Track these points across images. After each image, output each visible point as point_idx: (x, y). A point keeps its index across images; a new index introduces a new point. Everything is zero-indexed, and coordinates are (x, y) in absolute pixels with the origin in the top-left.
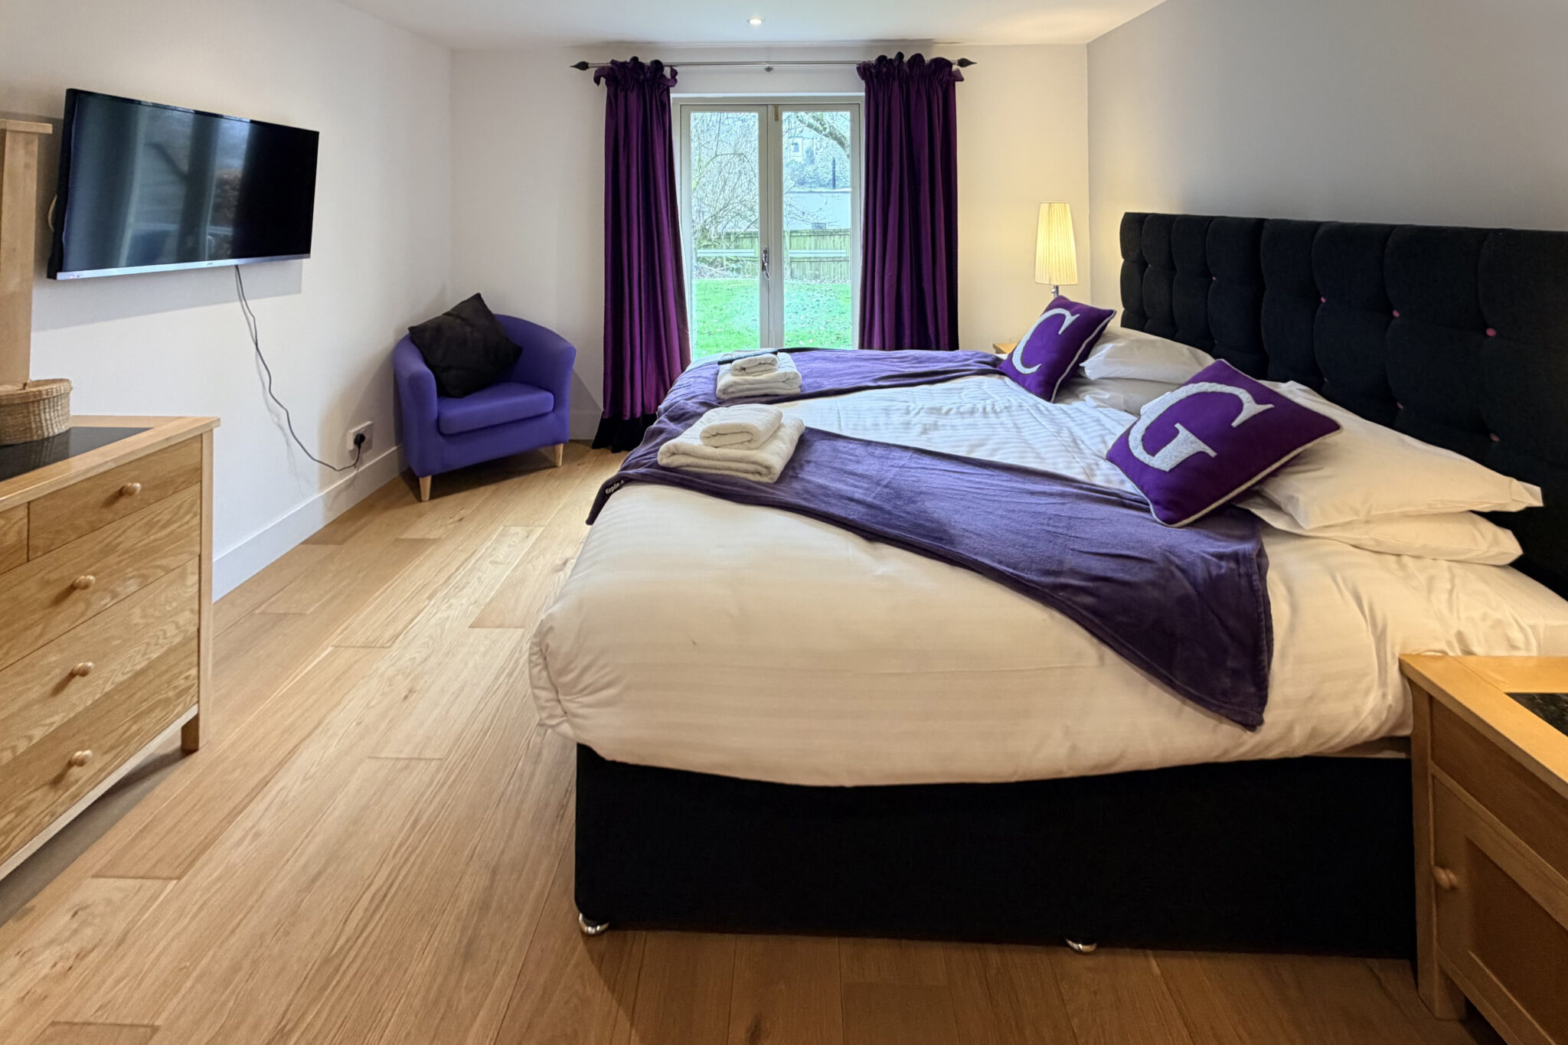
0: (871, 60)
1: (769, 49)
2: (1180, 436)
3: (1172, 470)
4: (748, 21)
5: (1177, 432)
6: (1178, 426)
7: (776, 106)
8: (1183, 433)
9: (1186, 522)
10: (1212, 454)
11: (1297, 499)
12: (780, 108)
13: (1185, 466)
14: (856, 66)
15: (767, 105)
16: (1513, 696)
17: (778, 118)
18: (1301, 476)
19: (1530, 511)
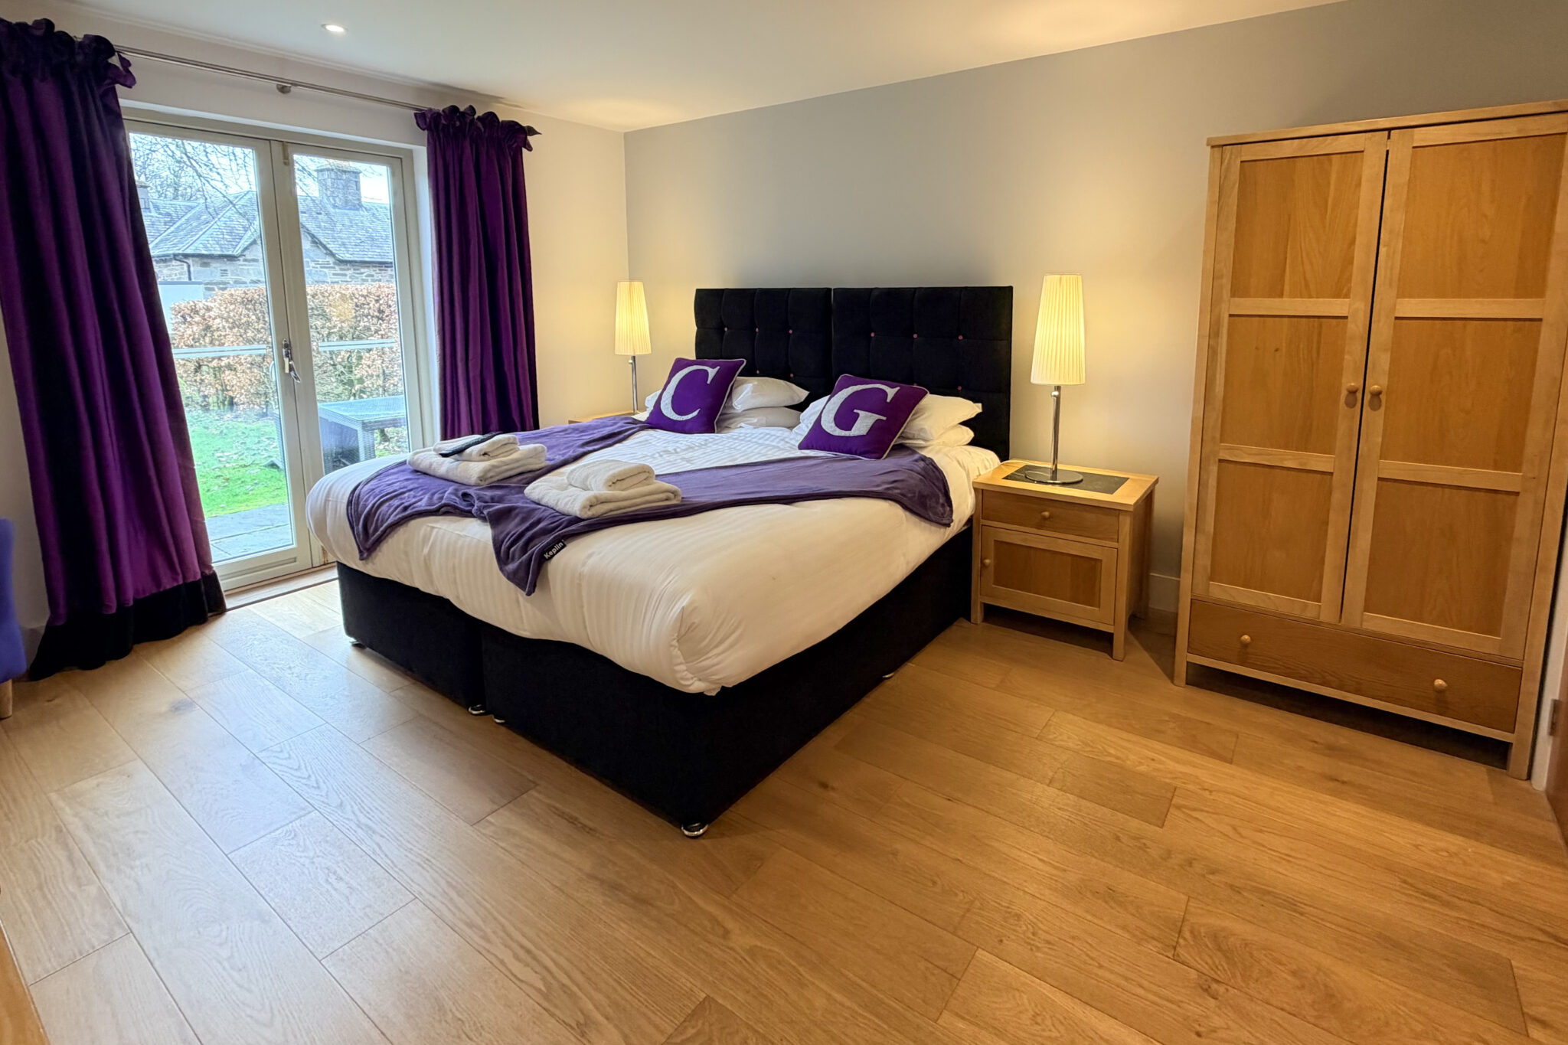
0: (439, 108)
1: (282, 61)
2: (861, 415)
3: (867, 433)
4: (324, 26)
5: (858, 415)
6: (855, 411)
7: (284, 145)
8: (862, 413)
9: (885, 456)
10: (884, 418)
11: (925, 429)
12: (290, 149)
13: (873, 429)
14: (413, 112)
15: (269, 140)
16: (1004, 478)
17: (288, 162)
18: (918, 420)
19: (978, 415)
